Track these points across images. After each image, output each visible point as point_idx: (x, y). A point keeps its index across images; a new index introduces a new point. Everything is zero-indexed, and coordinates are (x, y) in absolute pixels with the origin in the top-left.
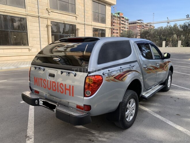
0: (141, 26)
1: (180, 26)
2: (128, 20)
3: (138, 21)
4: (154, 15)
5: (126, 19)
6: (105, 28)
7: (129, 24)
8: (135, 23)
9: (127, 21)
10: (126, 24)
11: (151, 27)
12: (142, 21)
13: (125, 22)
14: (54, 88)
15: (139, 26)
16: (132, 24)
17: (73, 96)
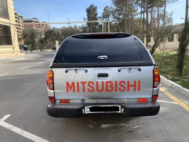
0: (37, 25)
1: (79, 27)
2: (21, 17)
3: (33, 20)
4: (48, 15)
5: (19, 15)
6: (9, 24)
7: (24, 22)
8: (30, 21)
9: (21, 19)
10: (20, 21)
11: (47, 26)
12: (37, 20)
13: (19, 19)
14: (110, 88)
15: (35, 25)
16: (26, 22)
17: (139, 90)
